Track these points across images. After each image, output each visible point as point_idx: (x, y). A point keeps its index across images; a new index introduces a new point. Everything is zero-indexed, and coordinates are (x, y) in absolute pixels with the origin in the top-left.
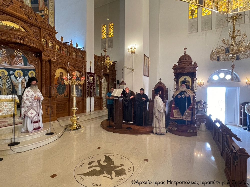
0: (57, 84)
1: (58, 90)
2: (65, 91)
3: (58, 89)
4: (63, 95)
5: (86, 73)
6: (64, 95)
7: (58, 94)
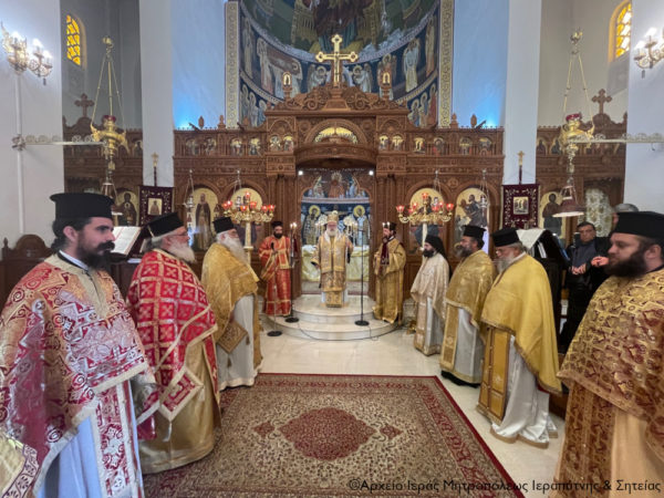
5: (502, 188)
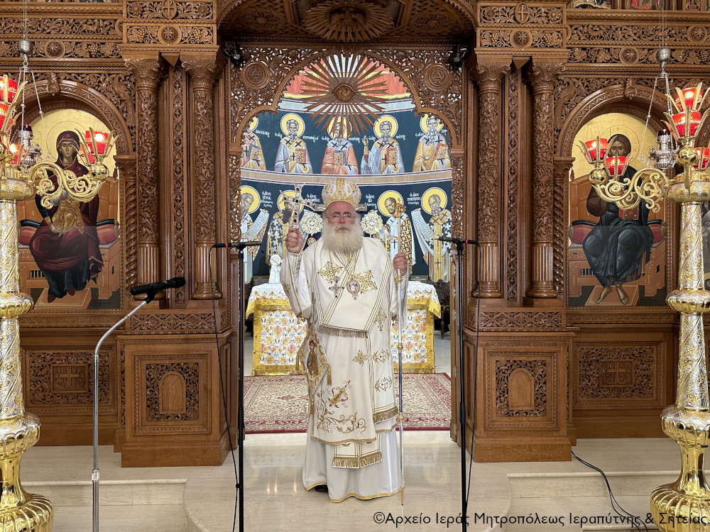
0: (588, 216)
1: (597, 256)
2: (648, 260)
3: (591, 253)
4: (632, 287)
6: (642, 288)
7: (591, 280)
